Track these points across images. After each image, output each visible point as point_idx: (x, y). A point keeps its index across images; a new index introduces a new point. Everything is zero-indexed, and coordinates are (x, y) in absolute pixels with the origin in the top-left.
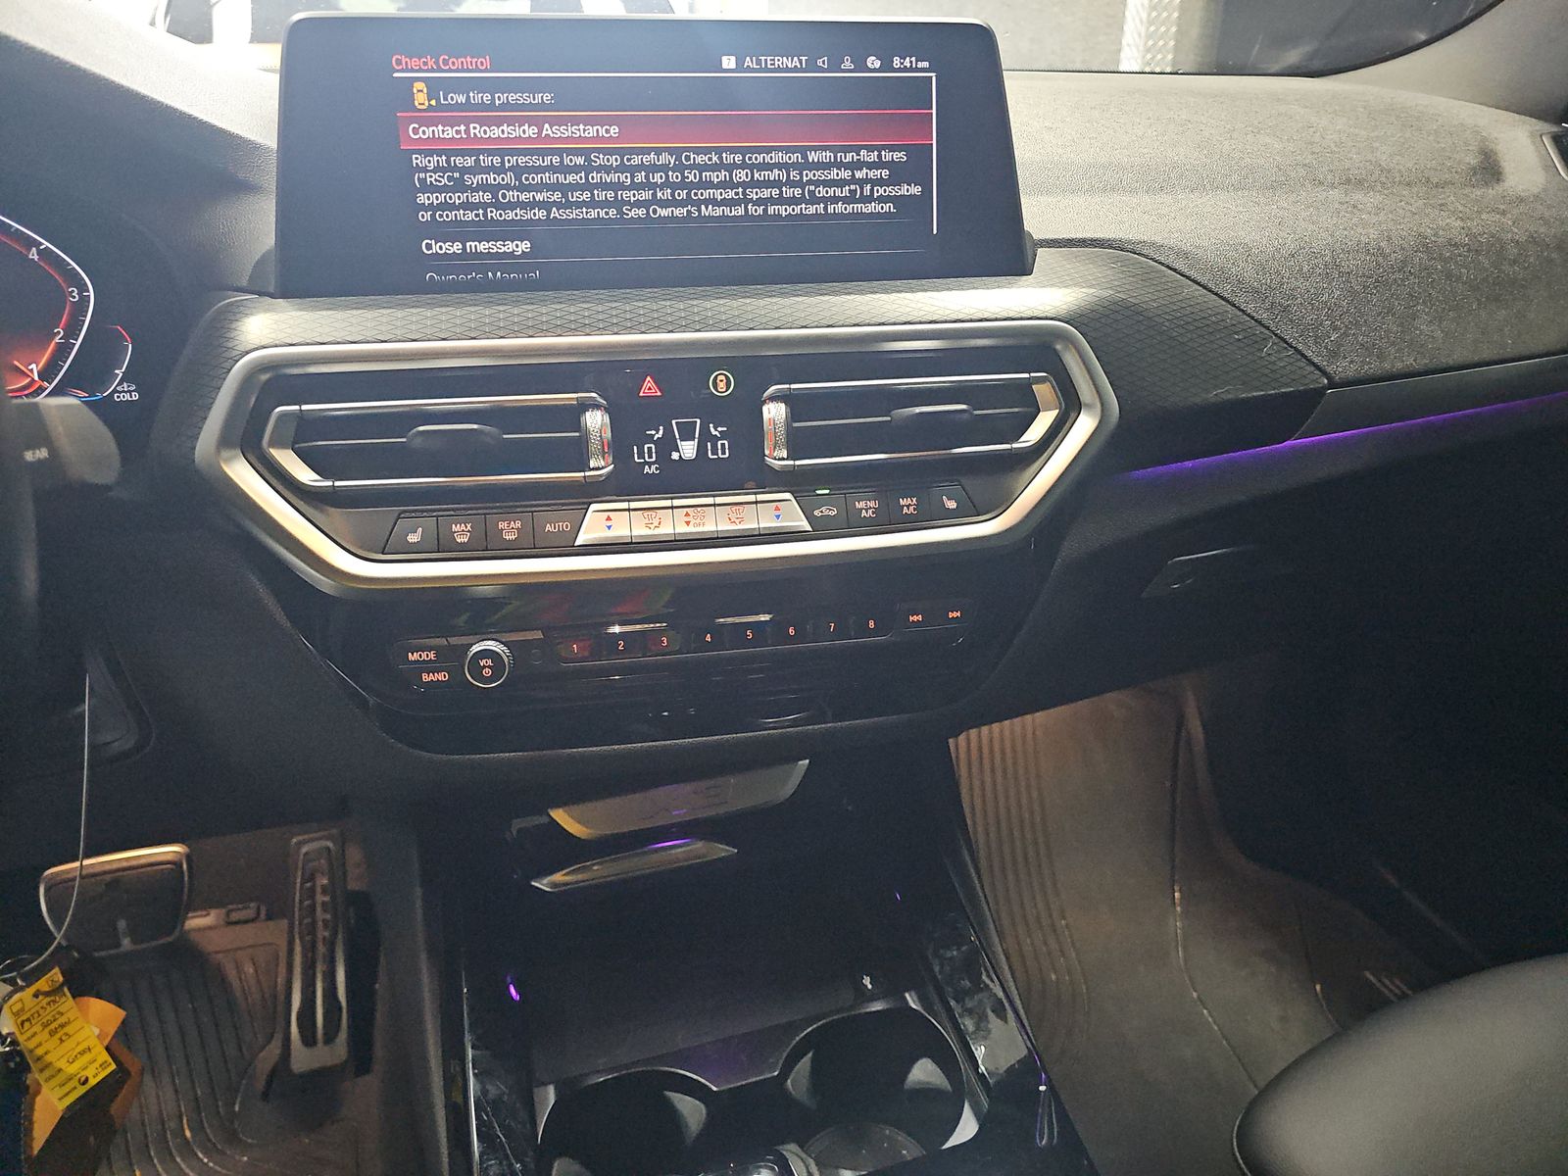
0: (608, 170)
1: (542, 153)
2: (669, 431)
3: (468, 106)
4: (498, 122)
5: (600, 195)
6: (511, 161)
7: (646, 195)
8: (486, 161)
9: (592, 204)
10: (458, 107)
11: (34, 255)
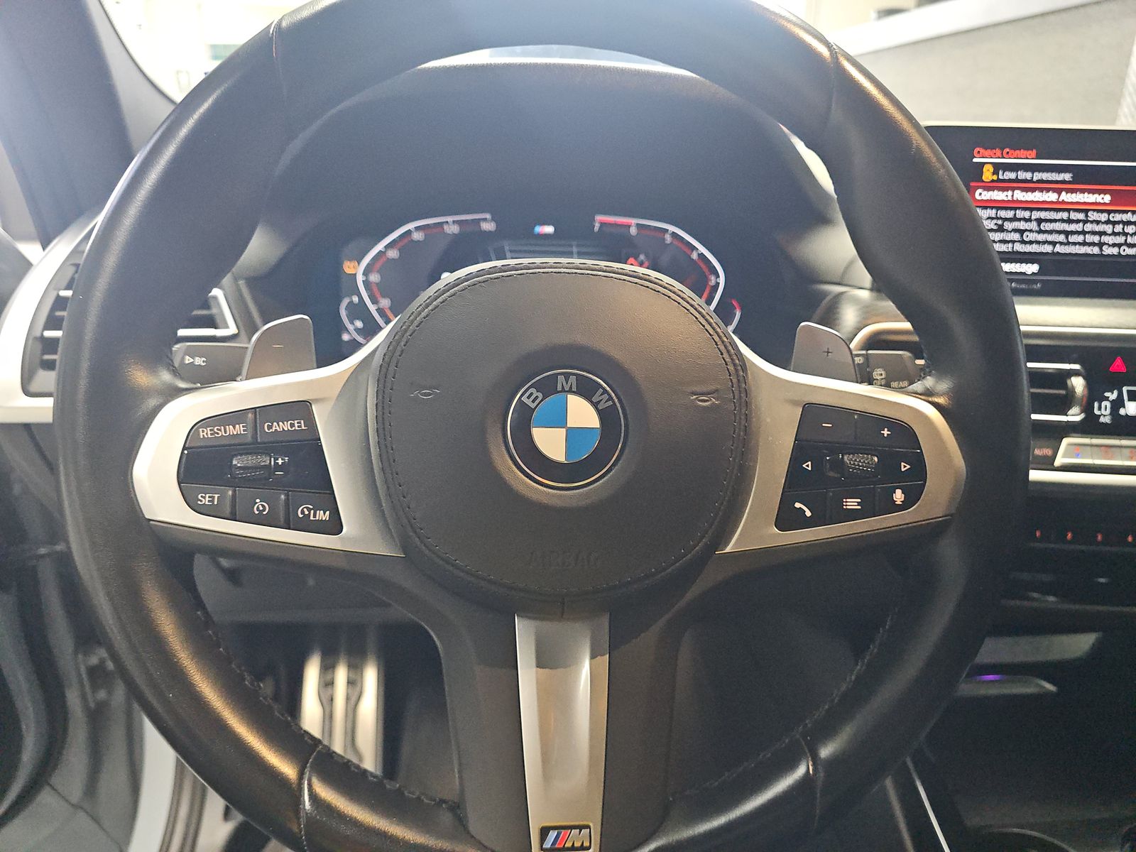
0: (1098, 222)
1: (1058, 210)
2: (1121, 394)
3: (1017, 180)
4: (1033, 190)
5: (1089, 238)
6: (1036, 215)
7: (1121, 239)
8: (1020, 214)
9: (1084, 244)
10: (1010, 181)
11: (694, 256)
